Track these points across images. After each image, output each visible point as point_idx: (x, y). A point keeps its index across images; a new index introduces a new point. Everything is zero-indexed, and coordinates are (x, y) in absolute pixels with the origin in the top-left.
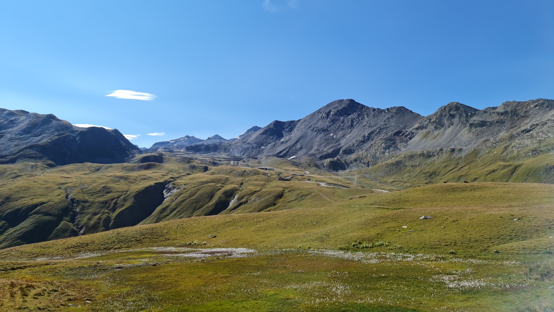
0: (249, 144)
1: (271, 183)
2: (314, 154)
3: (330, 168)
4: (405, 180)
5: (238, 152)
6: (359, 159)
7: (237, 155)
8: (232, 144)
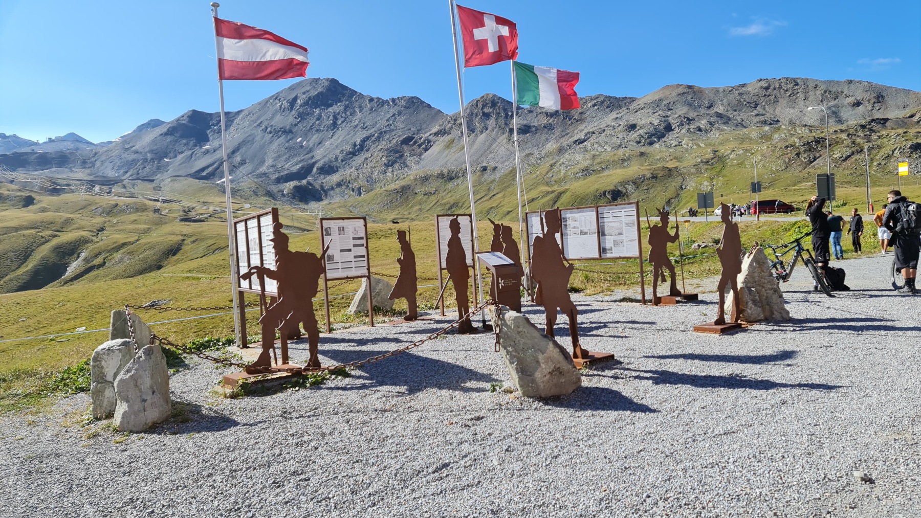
0: (137, 152)
1: (163, 226)
2: (266, 174)
3: (294, 197)
4: (413, 216)
5: (113, 168)
6: (345, 183)
7: (111, 174)
8: (100, 153)
